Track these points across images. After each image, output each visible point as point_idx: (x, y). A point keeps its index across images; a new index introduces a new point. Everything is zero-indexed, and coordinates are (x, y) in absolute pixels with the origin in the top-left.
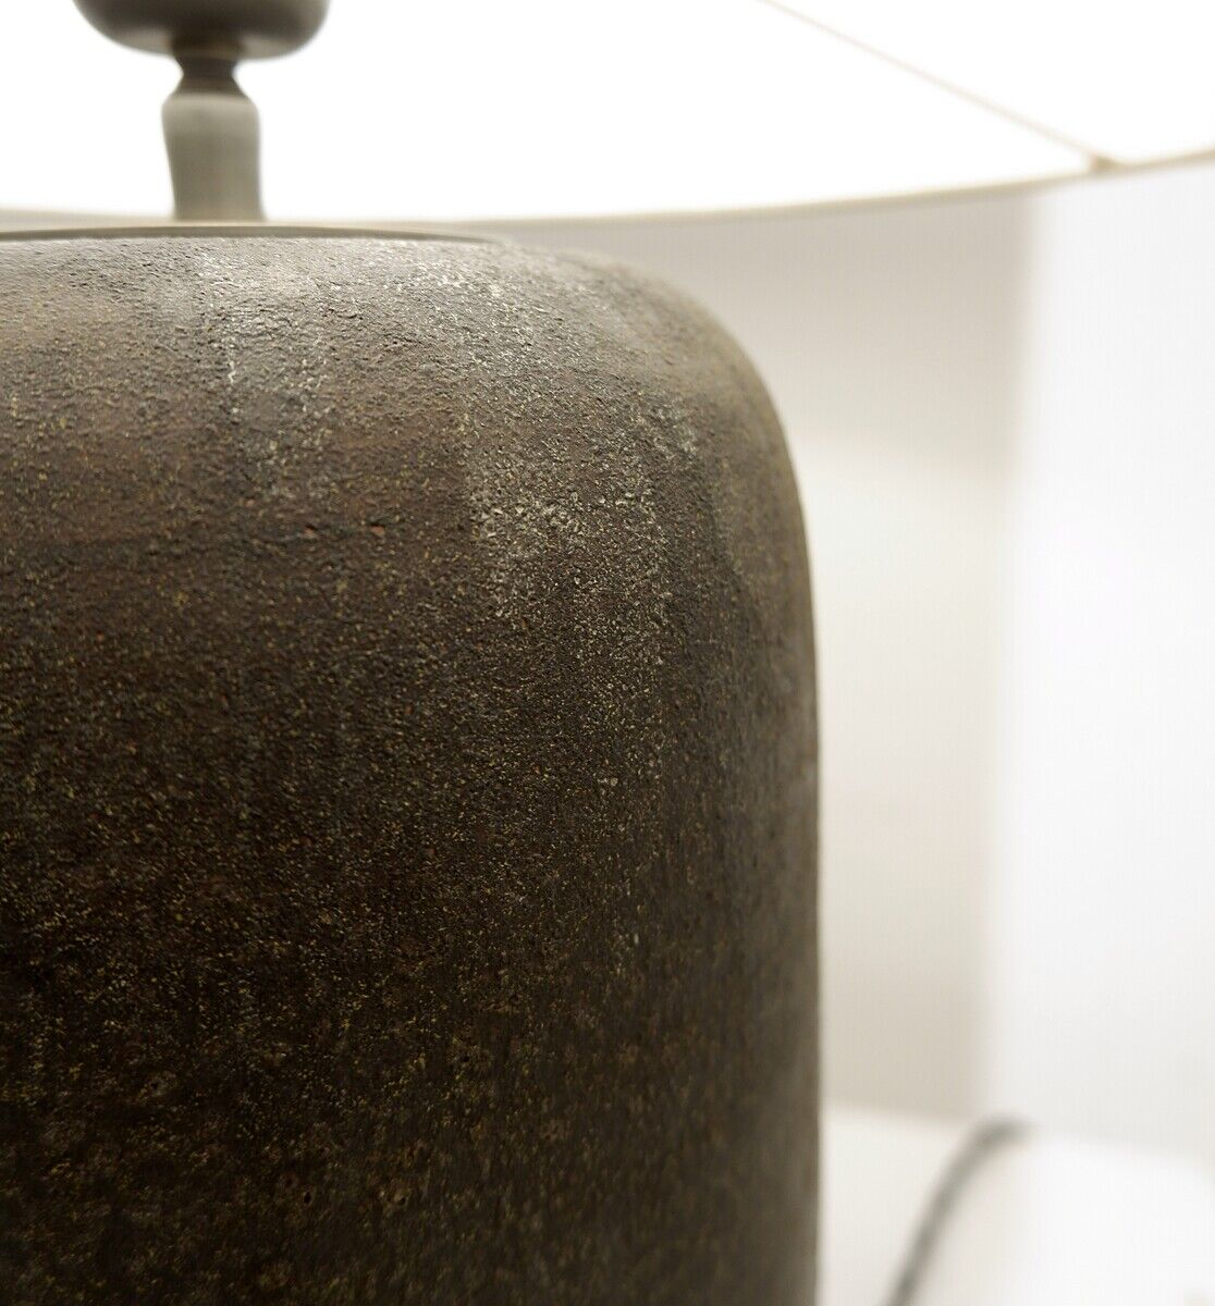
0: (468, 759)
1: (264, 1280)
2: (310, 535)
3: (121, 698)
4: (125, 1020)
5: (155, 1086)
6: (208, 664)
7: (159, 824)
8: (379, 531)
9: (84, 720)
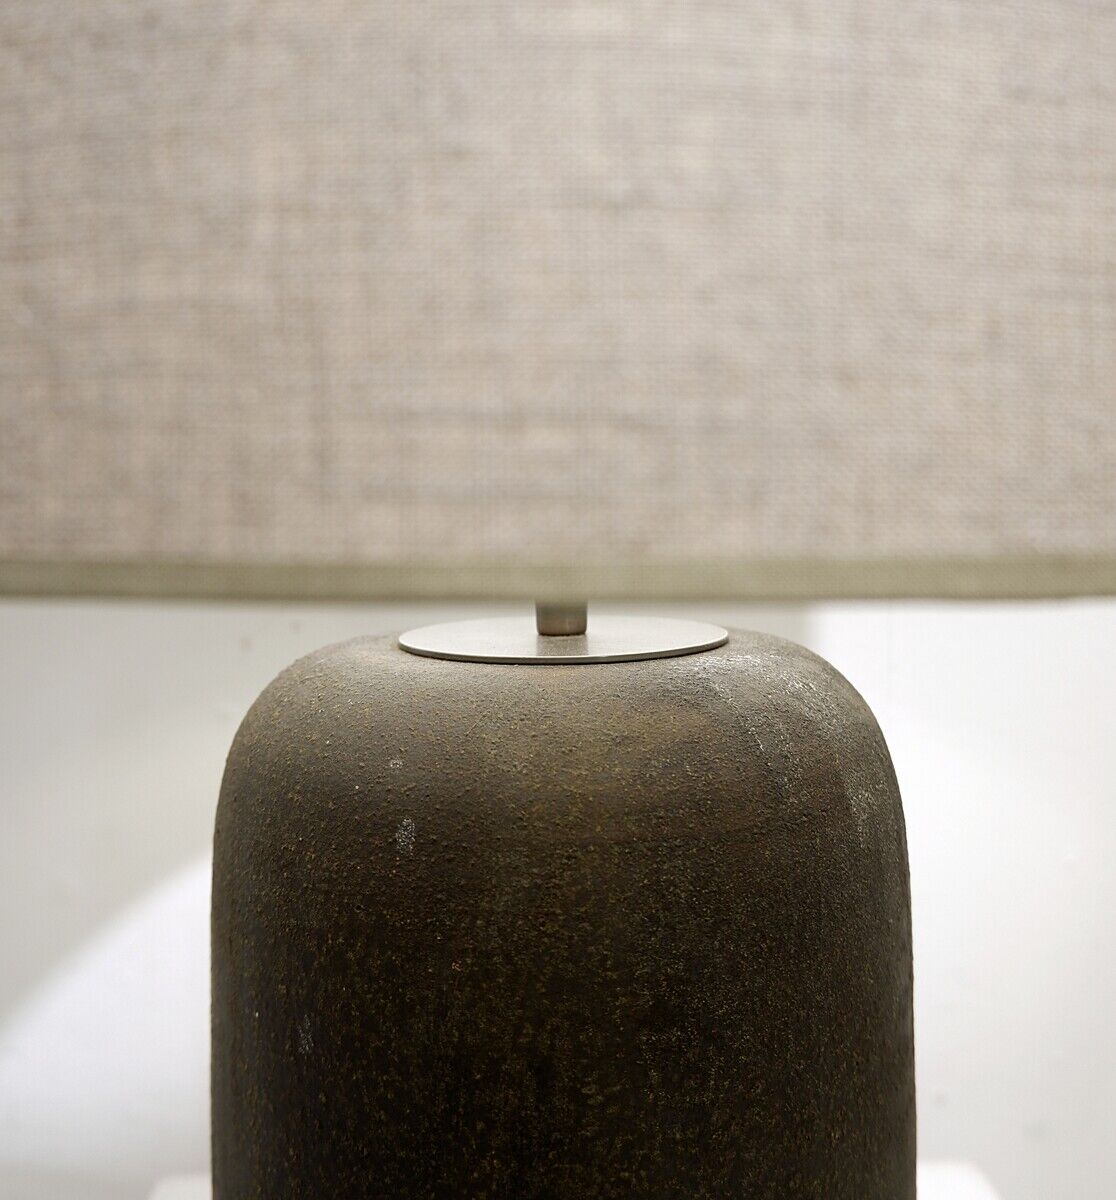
0: (857, 915)
1: (791, 1184)
2: (805, 819)
3: (751, 901)
4: (747, 1056)
5: (758, 1087)
6: (779, 882)
7: (763, 959)
8: (824, 813)
9: (737, 913)
